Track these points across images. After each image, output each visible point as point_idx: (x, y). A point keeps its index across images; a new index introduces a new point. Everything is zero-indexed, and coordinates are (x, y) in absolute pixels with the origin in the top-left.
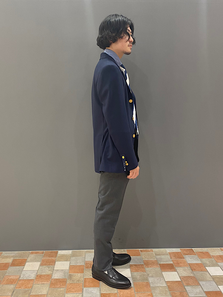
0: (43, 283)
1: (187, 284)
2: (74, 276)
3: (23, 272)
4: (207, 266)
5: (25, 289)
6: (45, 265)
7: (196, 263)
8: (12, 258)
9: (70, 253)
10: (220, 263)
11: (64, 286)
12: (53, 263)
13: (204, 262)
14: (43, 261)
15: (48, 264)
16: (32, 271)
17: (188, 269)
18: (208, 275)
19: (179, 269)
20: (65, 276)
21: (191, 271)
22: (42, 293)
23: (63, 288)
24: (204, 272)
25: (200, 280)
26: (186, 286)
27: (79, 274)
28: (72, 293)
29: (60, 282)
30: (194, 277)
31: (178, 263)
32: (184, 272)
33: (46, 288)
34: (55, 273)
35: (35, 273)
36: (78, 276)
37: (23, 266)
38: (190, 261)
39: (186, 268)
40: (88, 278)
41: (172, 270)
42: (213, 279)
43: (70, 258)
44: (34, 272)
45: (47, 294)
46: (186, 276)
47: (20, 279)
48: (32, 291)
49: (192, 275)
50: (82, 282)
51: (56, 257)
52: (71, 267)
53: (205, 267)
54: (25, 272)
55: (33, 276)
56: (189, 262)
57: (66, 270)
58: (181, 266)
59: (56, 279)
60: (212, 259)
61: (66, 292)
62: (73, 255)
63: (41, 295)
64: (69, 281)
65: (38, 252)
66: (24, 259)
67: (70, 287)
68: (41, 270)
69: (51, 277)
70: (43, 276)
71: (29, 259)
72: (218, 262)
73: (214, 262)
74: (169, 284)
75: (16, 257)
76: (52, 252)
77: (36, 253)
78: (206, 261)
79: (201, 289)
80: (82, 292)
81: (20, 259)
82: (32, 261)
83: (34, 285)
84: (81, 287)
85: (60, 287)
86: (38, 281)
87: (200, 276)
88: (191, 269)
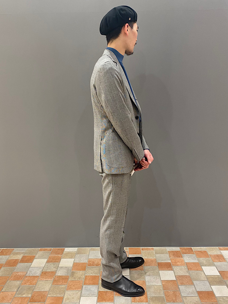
0: (47, 279)
1: (181, 283)
2: (77, 273)
3: (30, 268)
4: (203, 266)
5: (30, 285)
6: (51, 262)
7: (193, 262)
8: (22, 255)
9: (75, 251)
12: (58, 260)
14: (50, 258)
16: (38, 268)
17: (184, 268)
18: (202, 274)
19: (175, 268)
20: (68, 273)
22: (44, 290)
23: (64, 285)
24: (200, 272)
25: (194, 279)
27: (81, 272)
28: (72, 290)
29: (63, 279)
30: (189, 277)
31: (176, 262)
33: (49, 285)
34: (60, 270)
36: (80, 274)
37: (31, 263)
38: (187, 260)
40: (89, 276)
41: (169, 268)
42: (207, 278)
44: (40, 269)
45: (49, 291)
46: (182, 275)
47: (27, 275)
48: (36, 288)
49: (187, 274)
50: (82, 280)
52: (75, 265)
53: (201, 266)
54: (32, 268)
55: (38, 273)
57: (70, 268)
58: (178, 265)
60: (209, 258)
61: (67, 289)
62: (78, 253)
63: (43, 291)
64: (71, 278)
65: (46, 249)
66: (33, 256)
67: (70, 284)
68: (47, 267)
69: (55, 274)
70: (48, 273)
71: (37, 256)
72: (215, 262)
73: (211, 261)
74: (164, 283)
75: (26, 253)
76: (59, 249)
77: (44, 250)
78: (203, 260)
79: (194, 288)
80: (82, 289)
81: (29, 256)
82: (40, 258)
83: (38, 282)
84: (82, 284)
85: (62, 284)
86: (42, 278)
87: (195, 275)
88: (187, 269)
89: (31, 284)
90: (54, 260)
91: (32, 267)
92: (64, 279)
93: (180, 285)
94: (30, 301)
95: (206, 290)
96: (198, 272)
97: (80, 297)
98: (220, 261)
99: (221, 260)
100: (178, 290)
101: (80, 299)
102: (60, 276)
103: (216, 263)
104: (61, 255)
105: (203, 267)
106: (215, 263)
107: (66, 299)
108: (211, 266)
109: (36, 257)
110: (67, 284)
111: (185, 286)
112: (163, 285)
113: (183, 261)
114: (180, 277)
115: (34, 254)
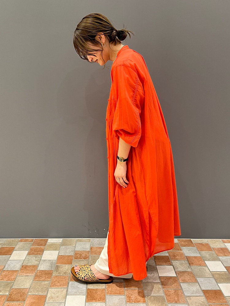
0: (27, 275)
1: (183, 280)
2: (62, 268)
3: (9, 261)
4: (206, 260)
5: (7, 281)
6: (33, 254)
7: (194, 255)
8: (0, 246)
9: (60, 242)
10: (221, 257)
11: (49, 279)
12: (41, 252)
13: (203, 255)
14: (31, 250)
15: (36, 253)
16: (18, 261)
17: (185, 262)
18: (207, 270)
19: (175, 263)
20: (52, 267)
21: (188, 265)
22: (24, 286)
23: (48, 281)
24: (203, 267)
25: (198, 276)
26: (181, 283)
27: (67, 265)
28: (56, 287)
29: (46, 274)
31: (175, 256)
32: (180, 266)
33: (30, 281)
34: (42, 264)
35: (21, 263)
36: (65, 267)
37: (10, 255)
38: (188, 253)
39: (183, 261)
41: (167, 263)
42: (213, 275)
43: (59, 246)
44: (20, 262)
45: (30, 288)
46: (183, 271)
47: (4, 269)
48: (15, 284)
49: (189, 270)
50: (69, 275)
52: (60, 258)
53: (204, 261)
55: (18, 267)
56: (186, 255)
57: (54, 261)
58: (177, 260)
59: (41, 270)
60: (212, 252)
61: (51, 286)
62: (63, 244)
63: (23, 288)
64: (55, 273)
65: (27, 240)
66: (12, 247)
67: (54, 280)
68: (28, 259)
69: (37, 268)
70: (29, 267)
71: (17, 247)
72: (220, 256)
73: (215, 255)
74: (162, 280)
75: (4, 244)
76: (41, 240)
77: (25, 241)
79: (198, 286)
80: (68, 286)
81: (8, 247)
82: (20, 249)
83: (18, 277)
84: (67, 281)
85: (44, 280)
86: (22, 273)
87: (198, 271)
88: (188, 263)
89: (9, 280)
91: (11, 260)
92: (48, 274)
93: (182, 282)
94: (8, 300)
95: (213, 289)
96: (201, 267)
97: (66, 296)
99: (226, 254)
100: (180, 288)
101: (66, 298)
102: (42, 271)
104: (44, 247)
105: (207, 262)
106: (220, 258)
107: (49, 298)
108: (215, 261)
109: (16, 249)
111: (187, 284)
112: (161, 282)
113: (183, 254)
114: (180, 272)
115: (13, 246)
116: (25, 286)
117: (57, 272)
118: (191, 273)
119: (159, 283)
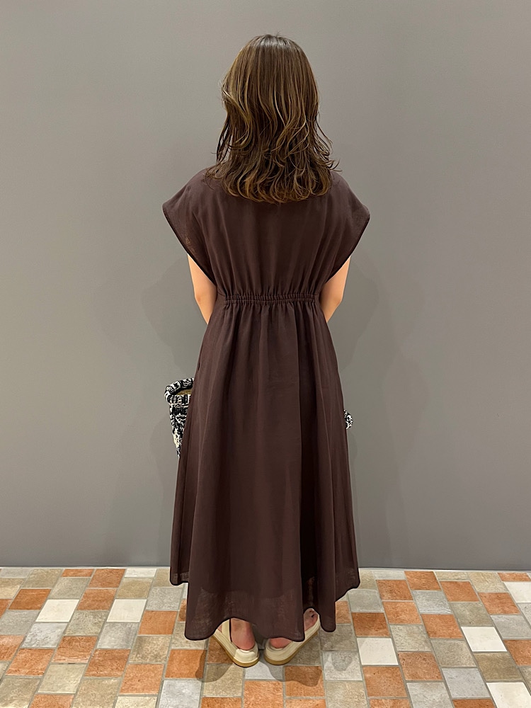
0: (72, 660)
1: (412, 676)
2: (150, 642)
3: (35, 626)
4: (465, 625)
5: (28, 676)
6: (89, 607)
8: (19, 586)
9: (151, 576)
11: (119, 673)
12: (107, 603)
13: (458, 611)
14: (86, 596)
15: (96, 606)
16: (55, 625)
17: (418, 629)
18: (464, 650)
19: (396, 630)
20: (128, 642)
21: (425, 636)
22: (64, 690)
23: (116, 677)
24: (457, 642)
25: (445, 663)
26: (408, 682)
27: (161, 637)
28: (135, 693)
29: (113, 659)
31: (397, 613)
32: (408, 638)
33: (78, 676)
34: (107, 632)
35: (59, 631)
36: (159, 644)
37: (38, 611)
38: (425, 606)
39: (415, 627)
40: (180, 650)
41: (381, 631)
42: (477, 662)
43: (148, 588)
44: (58, 628)
45: (75, 695)
46: (413, 652)
47: (24, 646)
48: (43, 683)
49: (427, 649)
50: (163, 662)
51: (117, 587)
52: (148, 615)
53: (459, 626)
54: (39, 626)
55: (52, 640)
56: (422, 611)
57: (134, 626)
58: (402, 622)
59: (104, 650)
60: (478, 602)
61: (122, 690)
62: (157, 582)
63: (62, 694)
64: (134, 656)
65: (80, 571)
66: (44, 590)
67: (131, 674)
68: (77, 621)
69: (95, 645)
70: (77, 641)
71: (55, 590)
72: (493, 614)
73: (483, 612)
74: (368, 675)
75: (28, 582)
76: (111, 572)
77: (76, 574)
78: (463, 608)
79: (445, 691)
80: (160, 692)
81: (36, 590)
82: (62, 595)
83: (51, 667)
84: (160, 676)
85: (109, 676)
86: (62, 656)
87: (446, 651)
88: (425, 632)
89: (31, 673)
90: (96, 603)
91: (39, 623)
92: (116, 658)
93: (411, 679)
95: (476, 696)
96: (453, 641)
98: (505, 613)
99: (507, 609)
100: (405, 695)
102: (107, 650)
103: (496, 617)
104: (116, 589)
105: (465, 628)
106: (494, 618)
108: (483, 626)
109: (52, 594)
110: (122, 676)
111: (421, 684)
112: (366, 679)
113: (414, 609)
114: (408, 656)
115: (48, 586)
116: (66, 688)
117: (138, 653)
118: (432, 657)
119: (360, 681)
